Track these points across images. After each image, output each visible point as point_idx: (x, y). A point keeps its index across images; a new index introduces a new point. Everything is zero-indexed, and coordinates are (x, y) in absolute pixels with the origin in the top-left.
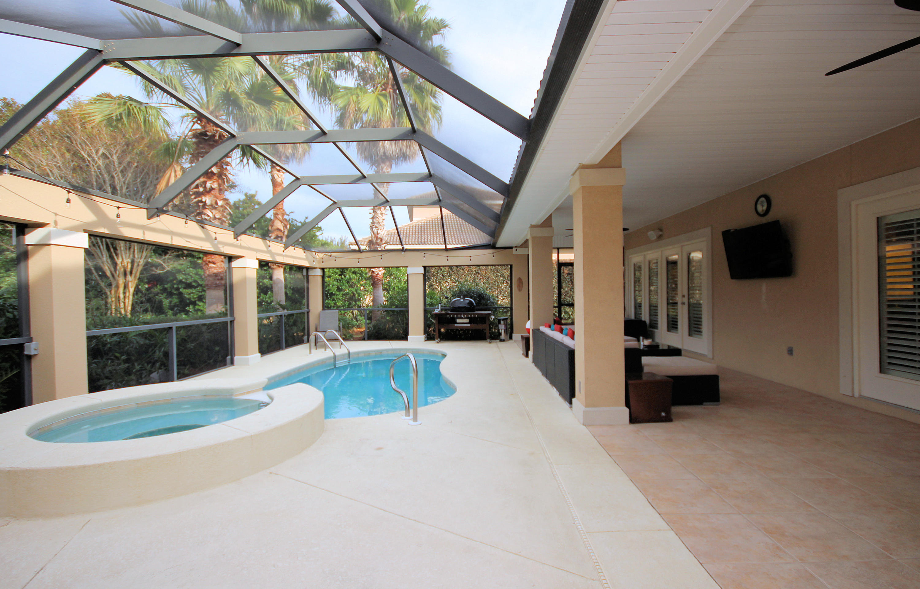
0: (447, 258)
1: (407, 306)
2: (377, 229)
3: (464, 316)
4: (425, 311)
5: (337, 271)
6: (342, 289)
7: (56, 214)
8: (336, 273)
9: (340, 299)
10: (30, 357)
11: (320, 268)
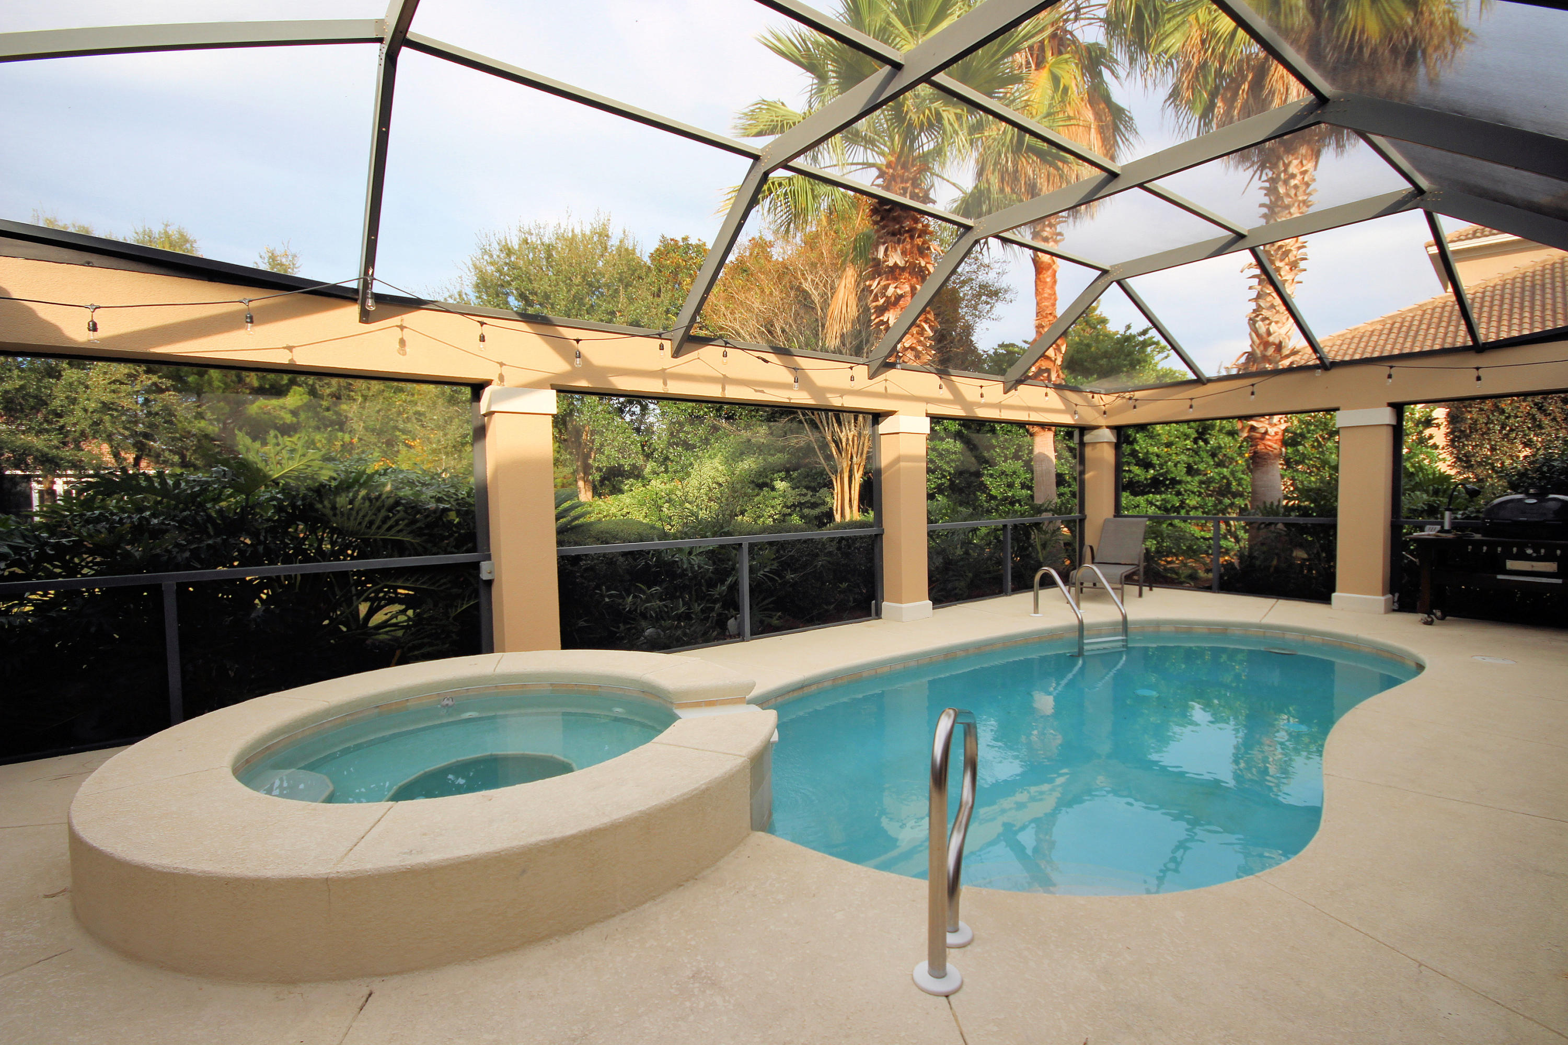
0: (1475, 373)
1: (1332, 512)
2: (1267, 322)
3: (1536, 550)
4: (1395, 528)
5: (1184, 428)
6: (1198, 470)
7: (502, 364)
8: (1187, 437)
9: (1193, 492)
10: (489, 583)
11: (1108, 427)
